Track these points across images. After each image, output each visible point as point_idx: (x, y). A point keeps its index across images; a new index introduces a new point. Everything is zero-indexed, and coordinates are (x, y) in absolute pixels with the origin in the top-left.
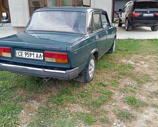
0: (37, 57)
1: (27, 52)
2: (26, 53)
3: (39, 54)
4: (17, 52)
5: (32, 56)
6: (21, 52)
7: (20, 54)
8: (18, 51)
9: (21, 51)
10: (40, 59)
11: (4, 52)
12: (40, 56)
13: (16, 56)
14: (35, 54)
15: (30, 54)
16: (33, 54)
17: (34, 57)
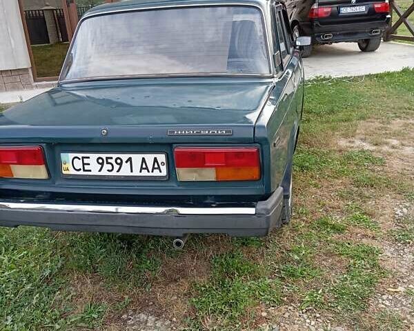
0: (142, 168)
1: (104, 156)
2: (100, 161)
3: (150, 158)
4: (67, 157)
5: (126, 166)
6: (83, 158)
7: (78, 164)
8: (71, 155)
9: (80, 155)
10: (156, 173)
11: (20, 163)
12: (156, 166)
13: (64, 172)
14: (137, 158)
15: (119, 161)
16: (130, 159)
17: (132, 172)
